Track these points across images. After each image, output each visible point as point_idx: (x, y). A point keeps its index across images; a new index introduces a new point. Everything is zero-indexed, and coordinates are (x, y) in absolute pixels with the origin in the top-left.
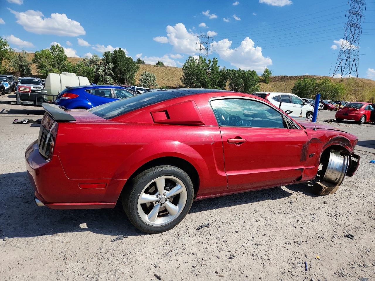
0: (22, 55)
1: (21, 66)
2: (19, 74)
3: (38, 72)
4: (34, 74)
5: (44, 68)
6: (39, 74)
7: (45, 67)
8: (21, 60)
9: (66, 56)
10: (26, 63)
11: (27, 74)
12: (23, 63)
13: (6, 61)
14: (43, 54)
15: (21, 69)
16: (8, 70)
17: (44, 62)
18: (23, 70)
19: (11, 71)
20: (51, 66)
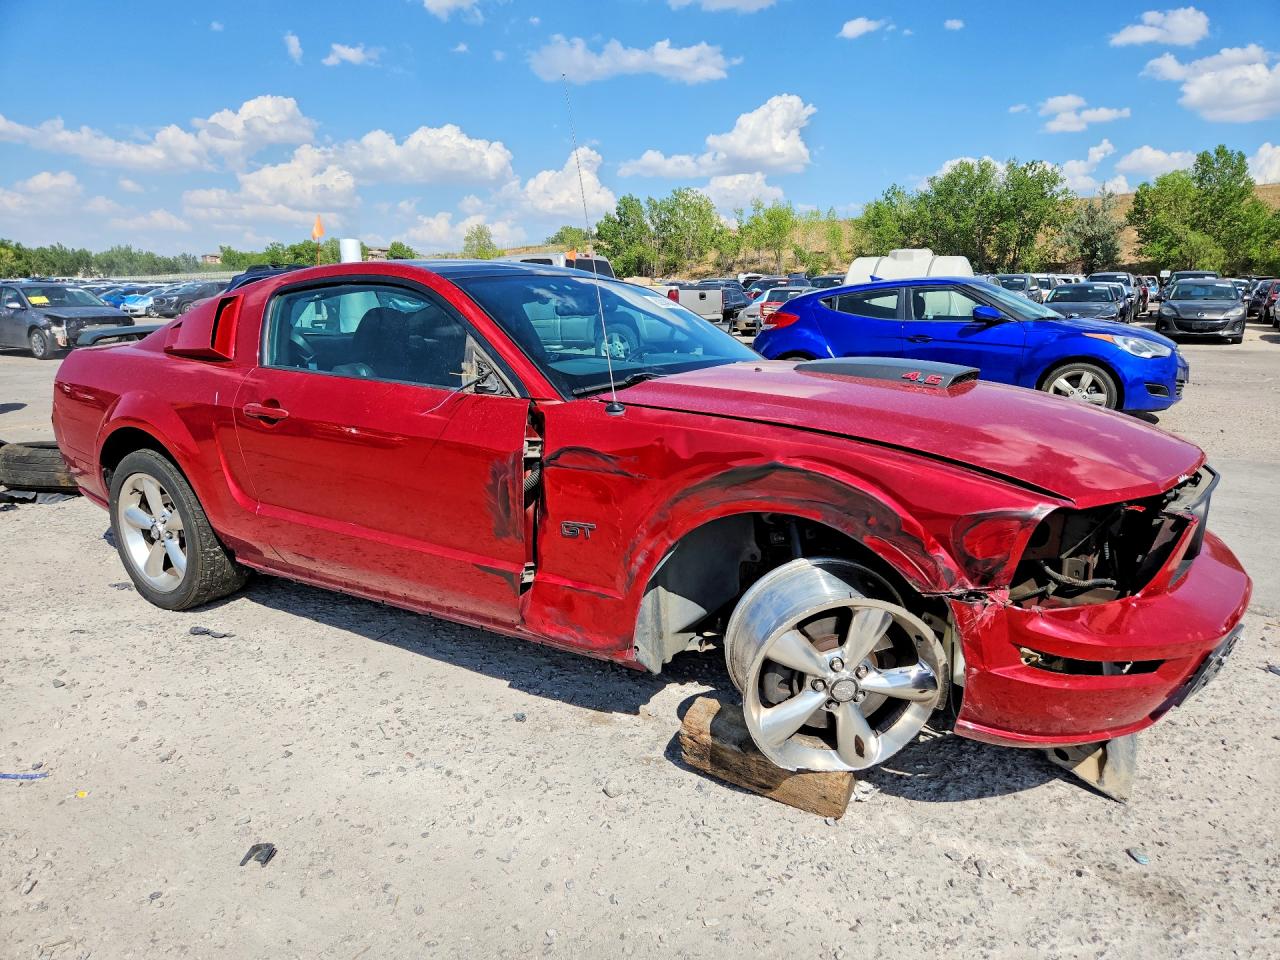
0: (1097, 205)
1: (1089, 242)
2: (1080, 266)
3: (1140, 252)
4: (1126, 263)
5: (1162, 235)
6: (1143, 260)
7: (1164, 231)
8: (1092, 221)
9: (1250, 183)
10: (1105, 230)
11: (1104, 265)
12: (1096, 229)
13: (1049, 230)
14: (1164, 190)
15: (1087, 252)
16: (1049, 257)
17: (1162, 217)
18: (1093, 255)
19: (1059, 261)
20: (1187, 226)
